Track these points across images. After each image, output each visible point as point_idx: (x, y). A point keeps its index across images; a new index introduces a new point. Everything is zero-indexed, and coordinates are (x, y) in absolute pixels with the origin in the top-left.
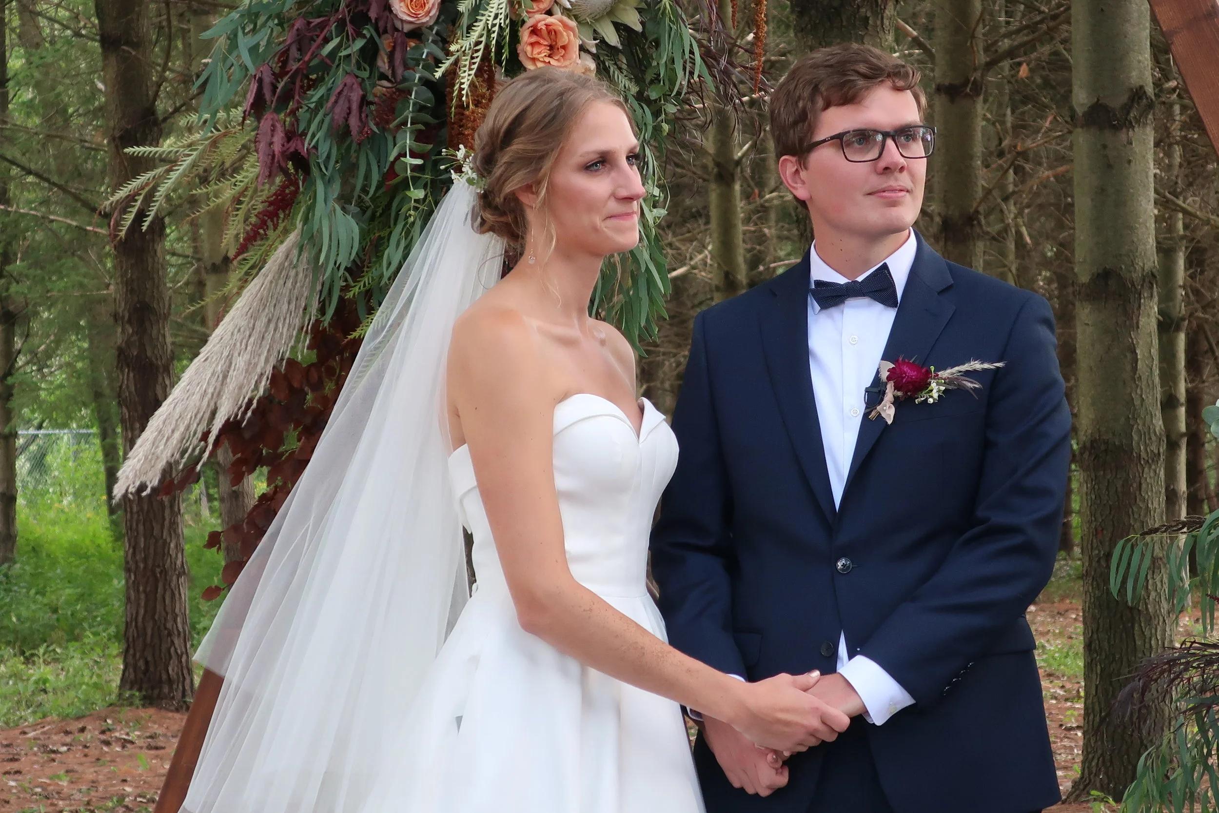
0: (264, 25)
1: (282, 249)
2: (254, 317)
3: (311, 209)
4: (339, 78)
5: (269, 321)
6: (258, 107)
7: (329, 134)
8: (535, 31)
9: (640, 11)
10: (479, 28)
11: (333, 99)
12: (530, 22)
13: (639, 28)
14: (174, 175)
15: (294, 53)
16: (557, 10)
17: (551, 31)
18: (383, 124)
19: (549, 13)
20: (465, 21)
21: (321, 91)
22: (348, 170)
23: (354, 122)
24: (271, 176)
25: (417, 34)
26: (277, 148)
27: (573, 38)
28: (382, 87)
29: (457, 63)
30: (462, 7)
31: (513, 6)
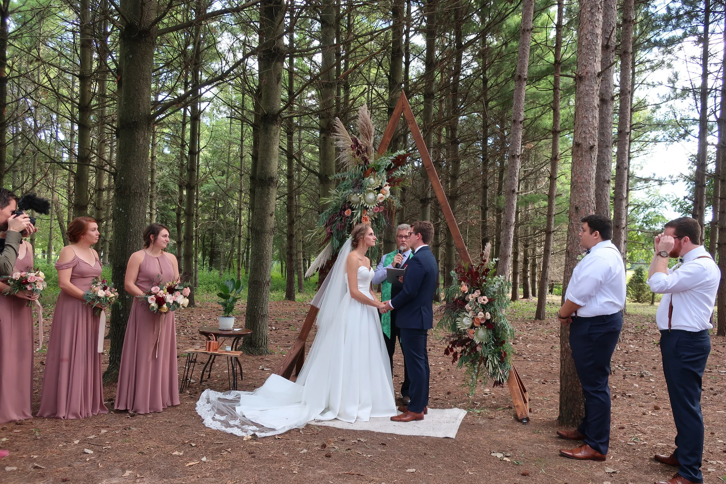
0: (327, 215)
1: (328, 245)
2: (324, 254)
3: (333, 240)
4: (337, 223)
5: (326, 255)
6: (326, 226)
7: (336, 230)
9: (377, 216)
10: (357, 217)
12: (363, 217)
13: (377, 218)
14: (314, 234)
15: (331, 219)
16: (367, 215)
17: (366, 218)
20: (355, 216)
21: (335, 224)
22: (338, 235)
23: (339, 228)
24: (327, 235)
25: (348, 217)
26: (329, 231)
27: (369, 219)
28: (343, 224)
29: (353, 222)
30: (354, 214)
31: (361, 214)
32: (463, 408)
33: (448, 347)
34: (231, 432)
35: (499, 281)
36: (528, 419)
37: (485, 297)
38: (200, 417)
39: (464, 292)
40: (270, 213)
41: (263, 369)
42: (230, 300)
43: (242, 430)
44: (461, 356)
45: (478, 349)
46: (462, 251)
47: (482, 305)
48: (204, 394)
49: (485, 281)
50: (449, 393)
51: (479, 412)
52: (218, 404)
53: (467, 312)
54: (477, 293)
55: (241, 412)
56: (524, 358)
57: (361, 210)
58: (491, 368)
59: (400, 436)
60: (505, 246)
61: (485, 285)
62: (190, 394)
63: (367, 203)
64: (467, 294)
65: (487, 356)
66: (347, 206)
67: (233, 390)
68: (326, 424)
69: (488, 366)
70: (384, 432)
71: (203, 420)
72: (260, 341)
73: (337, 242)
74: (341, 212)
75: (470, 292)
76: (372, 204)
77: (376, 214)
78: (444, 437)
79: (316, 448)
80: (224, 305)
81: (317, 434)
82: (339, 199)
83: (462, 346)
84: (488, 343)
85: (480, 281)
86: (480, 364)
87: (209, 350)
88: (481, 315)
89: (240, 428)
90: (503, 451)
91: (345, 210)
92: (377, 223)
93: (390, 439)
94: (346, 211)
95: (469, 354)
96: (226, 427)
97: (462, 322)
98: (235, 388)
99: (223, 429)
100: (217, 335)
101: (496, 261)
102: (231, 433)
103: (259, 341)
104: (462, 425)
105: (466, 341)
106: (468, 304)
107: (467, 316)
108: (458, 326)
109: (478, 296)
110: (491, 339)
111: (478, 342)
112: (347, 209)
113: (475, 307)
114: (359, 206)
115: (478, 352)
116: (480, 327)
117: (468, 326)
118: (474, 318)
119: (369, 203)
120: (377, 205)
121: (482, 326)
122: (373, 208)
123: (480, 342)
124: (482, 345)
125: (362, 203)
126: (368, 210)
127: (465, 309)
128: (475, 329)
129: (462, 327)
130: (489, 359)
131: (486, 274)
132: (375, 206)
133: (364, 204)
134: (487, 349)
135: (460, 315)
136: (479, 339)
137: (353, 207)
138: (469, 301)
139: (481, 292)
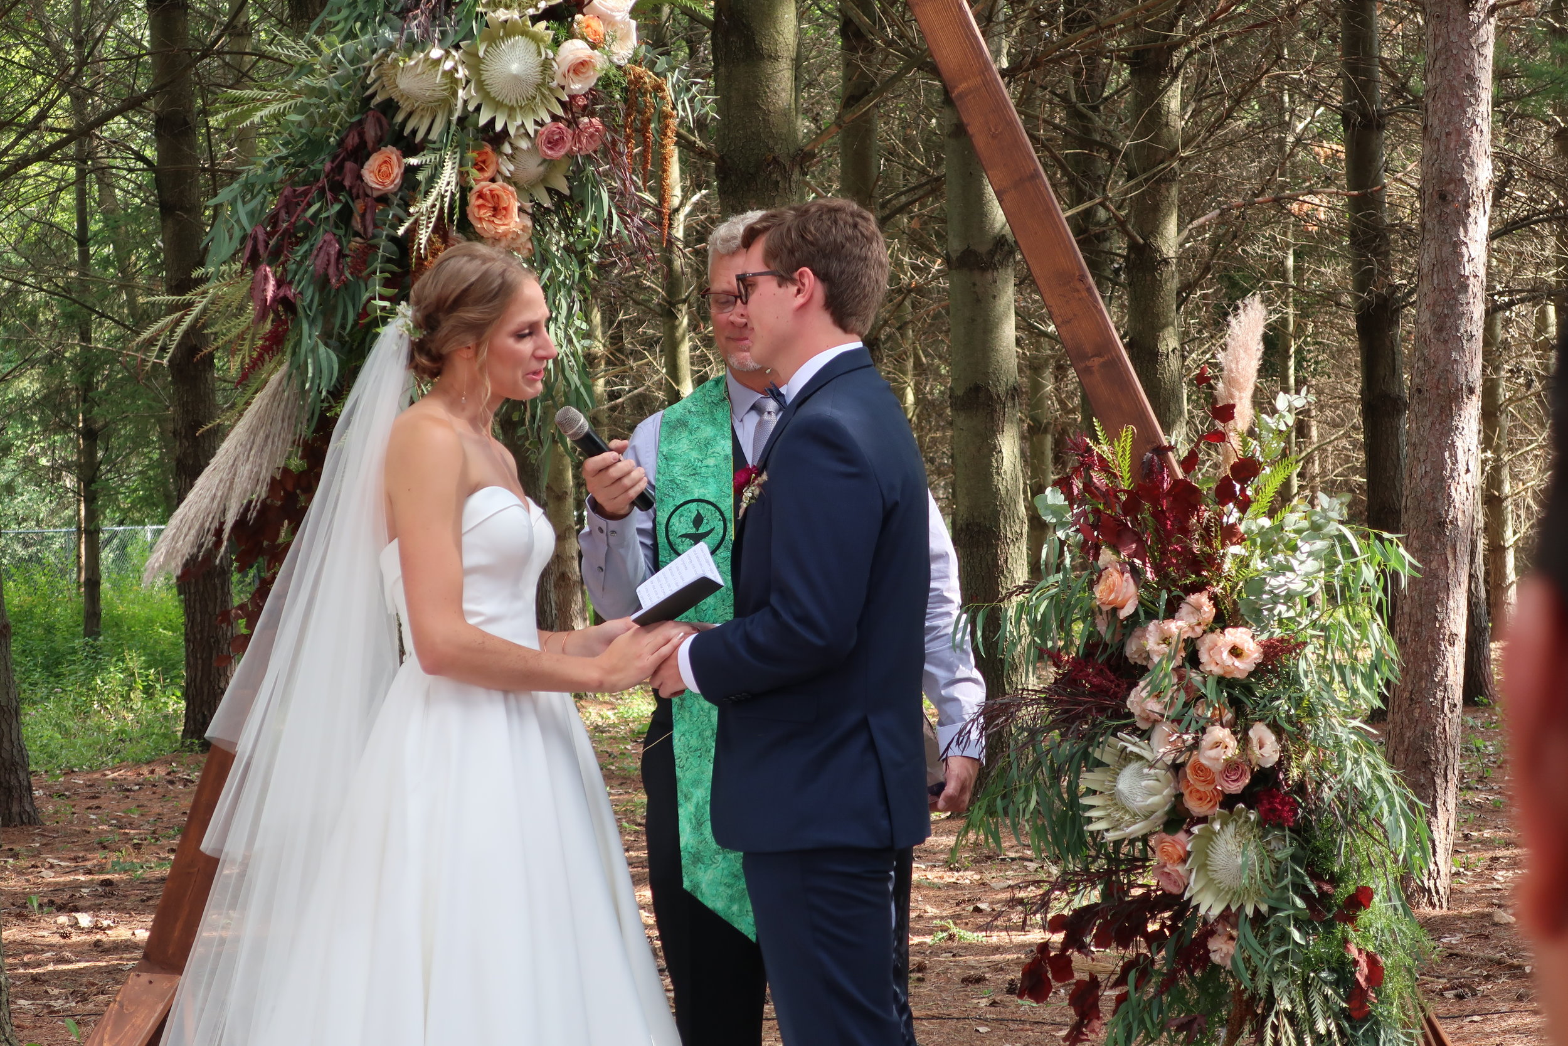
0: (259, 192)
1: (276, 376)
2: (253, 432)
3: (298, 343)
4: (321, 236)
5: (267, 437)
6: (254, 261)
7: (312, 281)
8: (481, 195)
9: (566, 177)
10: (434, 193)
11: (315, 252)
12: (477, 188)
13: (567, 192)
14: (188, 319)
15: (283, 214)
16: (499, 177)
17: (494, 196)
18: (356, 271)
19: (493, 180)
20: (422, 188)
21: (306, 247)
22: (327, 310)
23: (332, 270)
24: (264, 317)
25: (384, 199)
26: (268, 294)
27: (513, 201)
28: (356, 243)
29: (416, 222)
30: (420, 177)
31: (462, 175)
33: (1043, 948)
35: (1318, 528)
37: (1238, 636)
39: (1115, 610)
44: (1121, 999)
45: (1221, 950)
46: (1096, 362)
47: (1225, 682)
49: (1230, 533)
53: (1134, 730)
54: (1192, 616)
57: (462, 147)
60: (1439, 330)
61: (1243, 563)
63: (498, 105)
64: (1132, 620)
65: (1270, 988)
66: (371, 133)
73: (329, 358)
74: (339, 169)
75: (1148, 612)
76: (529, 106)
77: (563, 167)
82: (321, 92)
83: (1124, 941)
84: (1273, 910)
85: (1207, 540)
86: (1235, 1034)
88: (1221, 741)
91: (361, 154)
92: (567, 225)
94: (374, 162)
95: (1169, 982)
97: (1114, 799)
101: (1293, 410)
105: (1150, 904)
106: (1142, 684)
107: (1140, 758)
108: (1089, 820)
109: (1199, 630)
110: (1286, 888)
111: (1216, 911)
112: (376, 149)
113: (1182, 697)
114: (449, 122)
115: (1216, 968)
116: (1221, 816)
117: (1147, 818)
118: (1183, 765)
119: (506, 101)
120: (560, 112)
121: (1231, 811)
122: (532, 134)
123: (1228, 907)
124: (1235, 926)
125: (465, 102)
126: (507, 149)
127: (1130, 715)
128: (1189, 832)
129: (1115, 828)
130: (1276, 1007)
131: (1243, 490)
132: (548, 119)
133: (478, 109)
134: (1266, 945)
135: (1097, 754)
136: (1219, 891)
137: (414, 132)
138: (1150, 667)
139: (1216, 605)
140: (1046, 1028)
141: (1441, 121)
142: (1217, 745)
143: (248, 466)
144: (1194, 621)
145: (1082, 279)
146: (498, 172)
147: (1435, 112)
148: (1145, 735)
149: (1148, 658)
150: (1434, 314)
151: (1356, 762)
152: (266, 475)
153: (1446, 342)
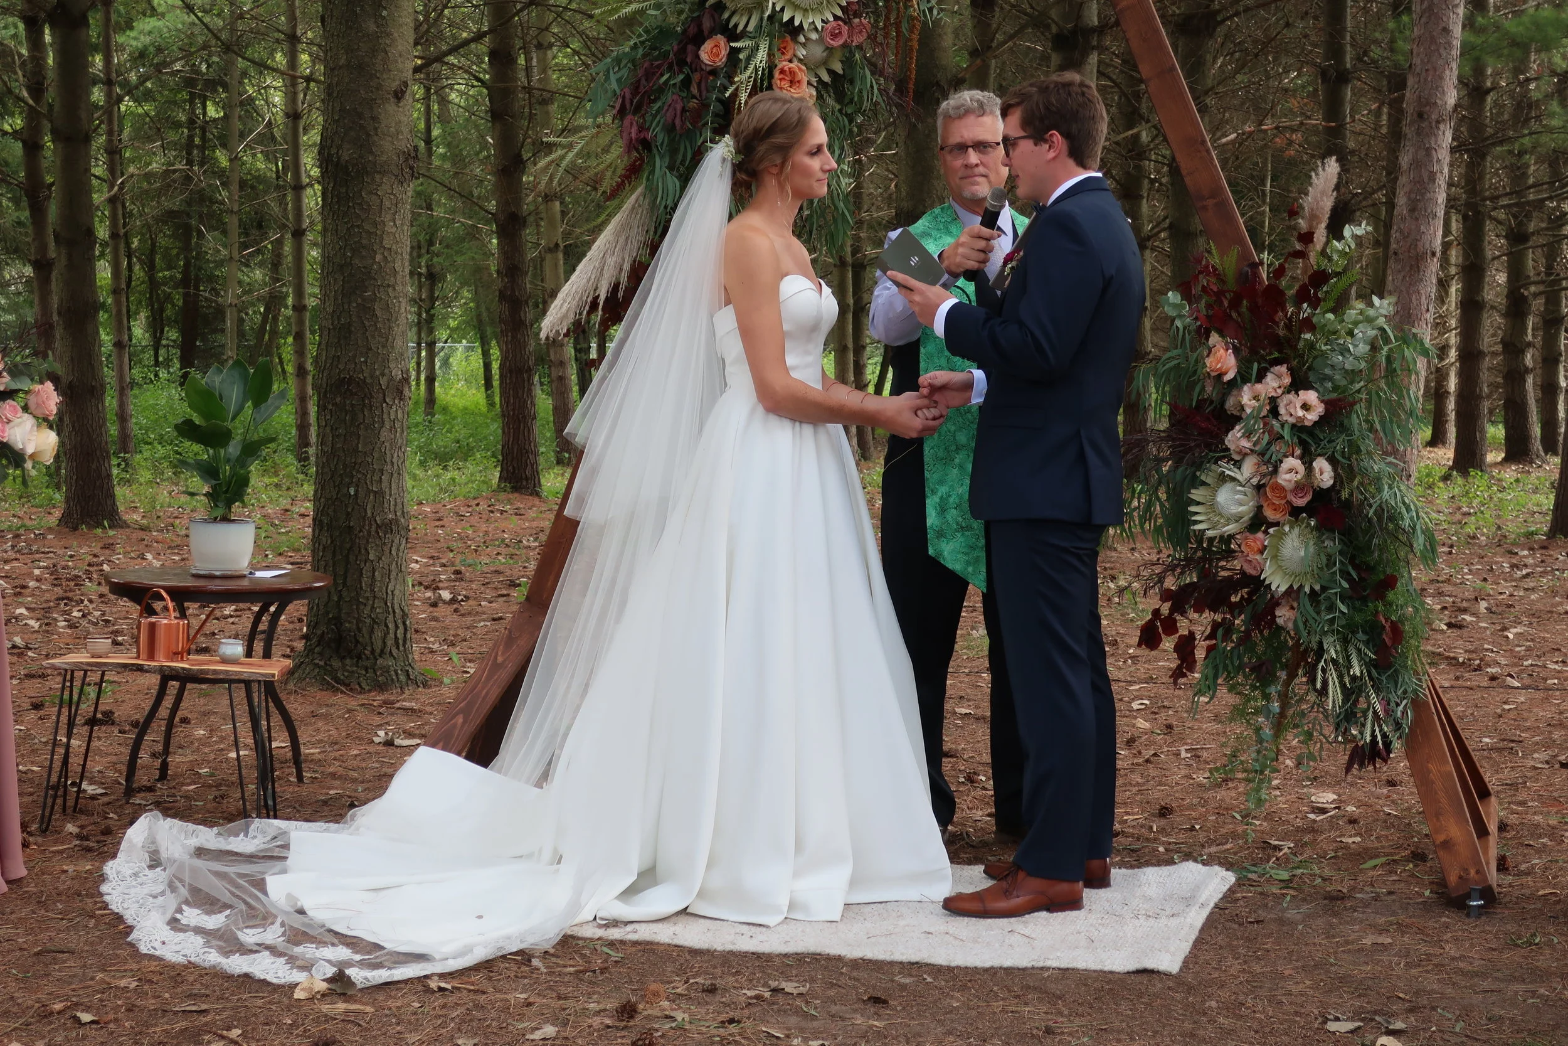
0: (625, 66)
1: (634, 197)
2: (617, 234)
3: (652, 172)
4: (669, 97)
5: (627, 238)
6: (622, 113)
7: (662, 128)
8: (782, 72)
9: (842, 62)
10: (751, 68)
11: (666, 108)
12: (780, 66)
13: (841, 72)
14: (571, 154)
15: (643, 81)
16: (795, 60)
17: (792, 72)
18: (694, 123)
19: (790, 61)
20: (743, 65)
21: (659, 104)
22: (673, 151)
23: (678, 122)
24: (629, 152)
25: (714, 72)
26: (633, 135)
27: (804, 76)
28: (693, 103)
29: (737, 89)
30: (741, 56)
31: (770, 55)
32: (1221, 864)
33: (1156, 613)
34: (245, 969)
35: (1370, 320)
36: (1488, 894)
37: (1311, 396)
38: (119, 918)
39: (1220, 376)
40: (395, 85)
41: (389, 743)
42: (233, 449)
43: (292, 960)
44: (1210, 649)
45: (1284, 615)
46: (1210, 203)
47: (1298, 428)
48: (137, 834)
49: (1308, 324)
50: (1164, 812)
51: (1284, 875)
52: (194, 871)
53: (1230, 460)
54: (1275, 381)
55: (289, 896)
56: (1493, 678)
57: (771, 35)
58: (1335, 694)
59: (950, 969)
60: (1413, 210)
61: (1311, 346)
62: (79, 836)
63: (796, 7)
64: (1232, 383)
65: (1321, 643)
66: (707, 24)
67: (259, 816)
68: (644, 933)
69: (1325, 683)
70: (881, 956)
71: (131, 928)
72: (378, 633)
73: (672, 181)
74: (684, 50)
75: (1243, 377)
76: (818, 8)
77: (838, 55)
78: (1132, 966)
79: (596, 1022)
80: (209, 471)
81: (603, 970)
83: (1214, 610)
84: (1324, 589)
85: (1288, 327)
86: (1292, 676)
87: (151, 656)
88: (1291, 469)
89: (281, 954)
90: (1376, 1012)
91: (699, 40)
92: (840, 97)
93: (907, 981)
94: (707, 46)
95: (1246, 638)
96: (227, 954)
97: (1212, 506)
98: (271, 811)
99: (213, 958)
100: (180, 596)
101: (1355, 237)
102: (246, 976)
103: (372, 631)
104: (1210, 924)
105: (1232, 584)
106: (1237, 428)
107: (1233, 479)
108: (1196, 522)
109: (1280, 391)
110: (1335, 573)
111: (1283, 589)
112: (710, 37)
113: (1266, 437)
114: (762, 19)
115: (1280, 628)
116: (1289, 522)
117: (1237, 521)
118: (1264, 485)
119: (802, 5)
120: (839, 13)
121: (1297, 519)
122: (820, 28)
123: (1291, 586)
124: (1297, 599)
125: (774, 4)
126: (802, 39)
127: (1227, 449)
128: (1266, 532)
129: (1213, 528)
130: (1326, 656)
131: (1315, 293)
132: (831, 19)
133: (782, 9)
134: (1318, 613)
135: (1203, 478)
136: (1285, 574)
137: (736, 26)
138: (1244, 416)
139: (1292, 375)
140: (1121, 684)
141: (1422, 61)
142: (1290, 471)
143: (614, 259)
144: (1276, 385)
145: (1204, 142)
146: (795, 55)
147: (1418, 54)
148: (1238, 465)
149: (1242, 409)
150: (1409, 199)
151: (1390, 487)
152: (627, 266)
153: (1417, 219)
